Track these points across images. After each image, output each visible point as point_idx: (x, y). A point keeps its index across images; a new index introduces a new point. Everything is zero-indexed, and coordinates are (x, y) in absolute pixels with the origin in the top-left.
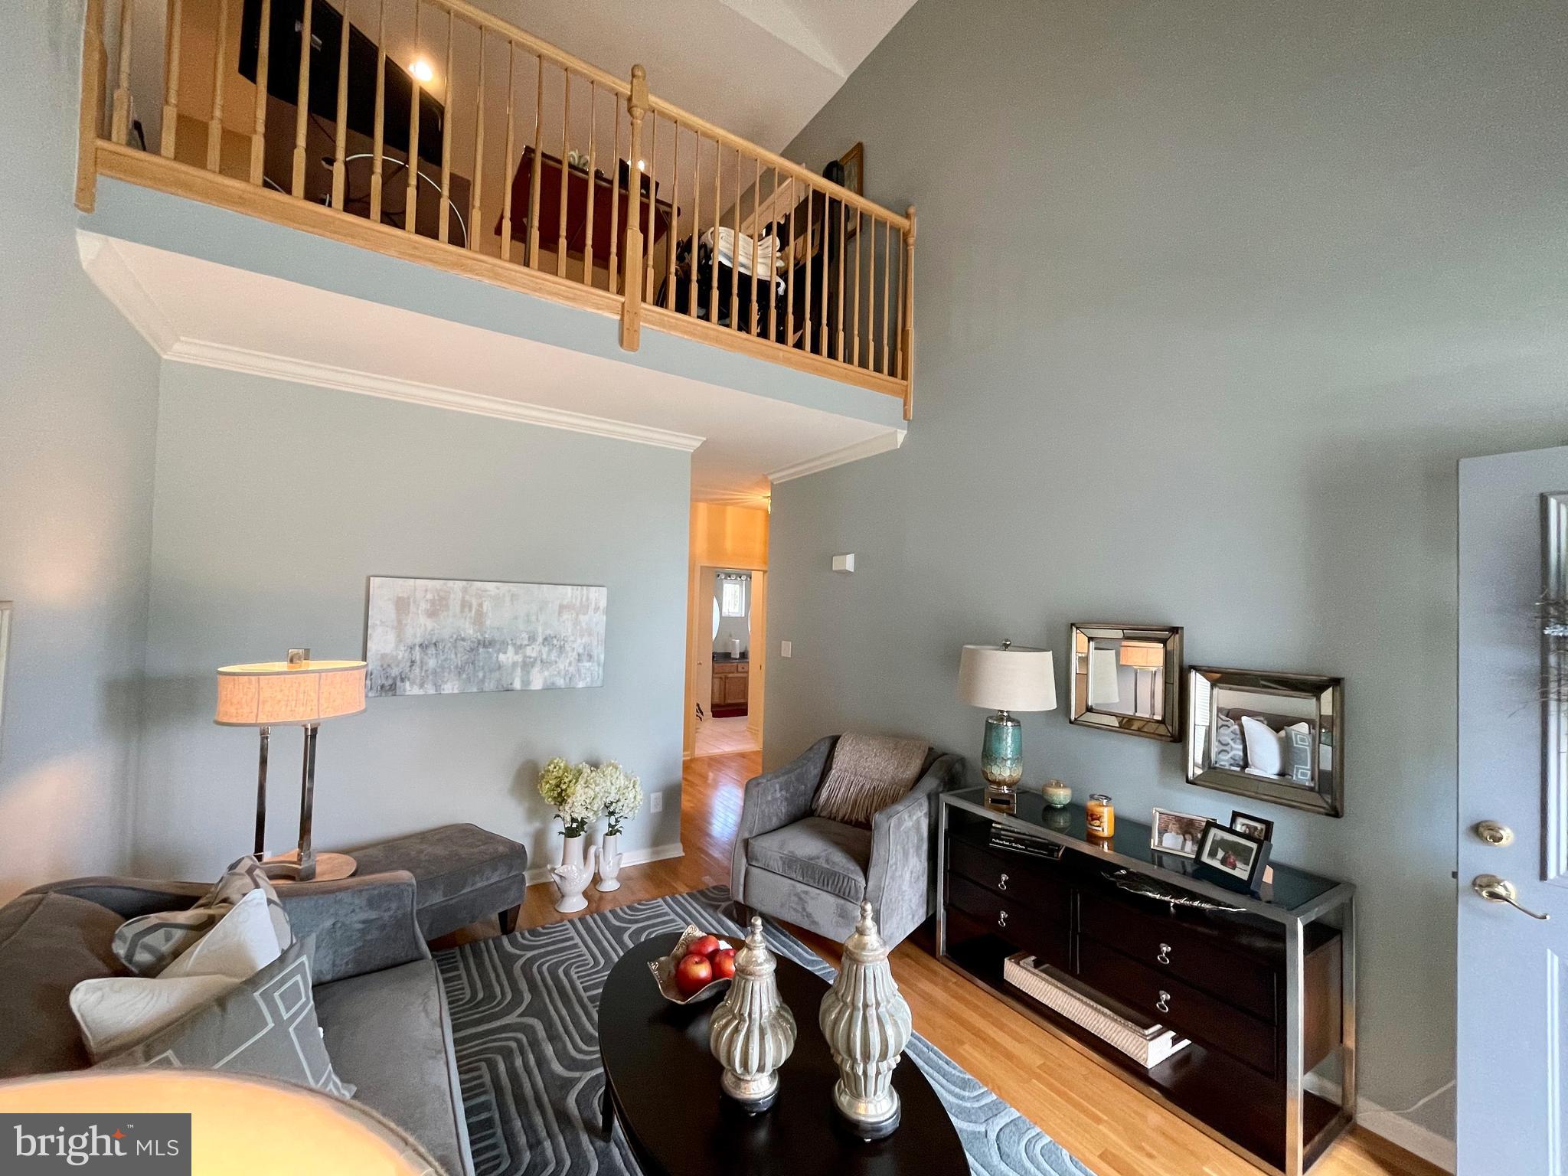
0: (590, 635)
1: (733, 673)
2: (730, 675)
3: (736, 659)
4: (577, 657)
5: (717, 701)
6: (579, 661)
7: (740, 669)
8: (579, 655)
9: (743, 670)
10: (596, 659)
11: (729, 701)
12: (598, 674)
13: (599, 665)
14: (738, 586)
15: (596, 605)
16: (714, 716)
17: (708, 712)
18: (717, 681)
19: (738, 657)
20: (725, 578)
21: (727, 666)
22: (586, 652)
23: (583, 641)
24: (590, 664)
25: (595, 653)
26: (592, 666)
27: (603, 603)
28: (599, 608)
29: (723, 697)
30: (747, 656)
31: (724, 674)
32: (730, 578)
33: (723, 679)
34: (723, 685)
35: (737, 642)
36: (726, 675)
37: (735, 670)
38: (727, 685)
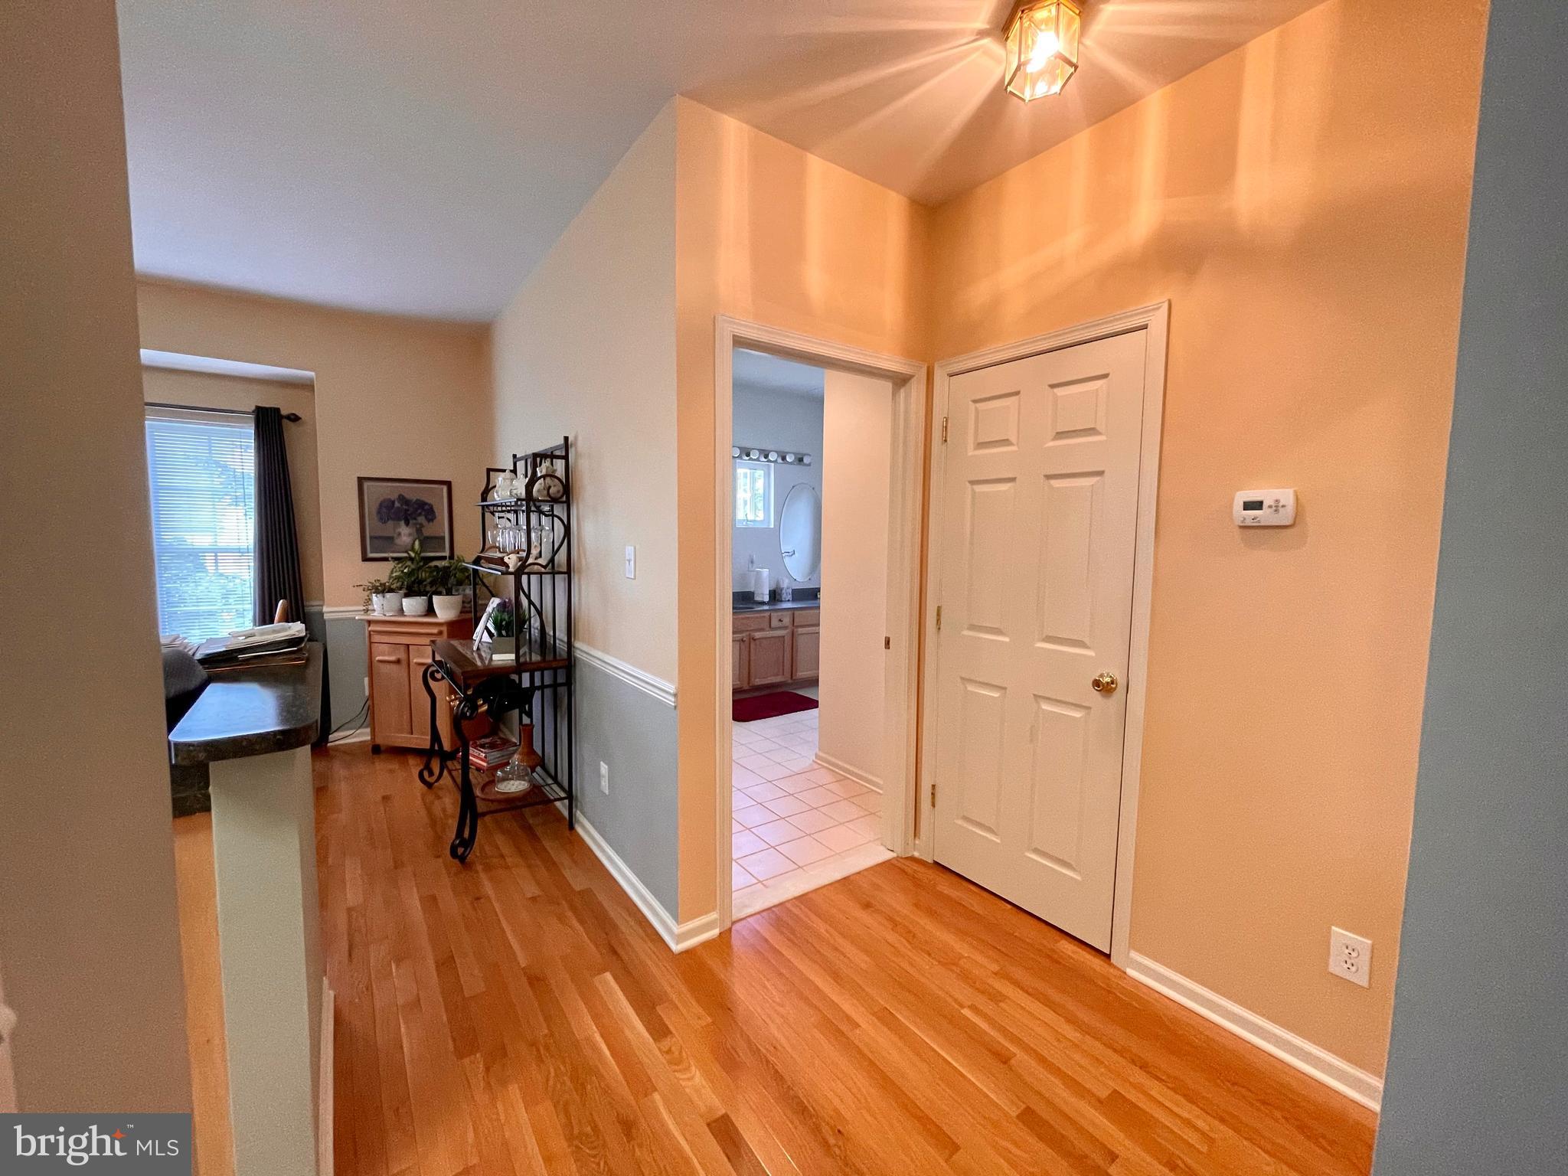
1: (762, 630)
2: (758, 635)
3: (763, 603)
5: (737, 682)
7: (775, 623)
9: (780, 624)
11: (758, 682)
14: (762, 472)
18: (736, 647)
19: (767, 598)
20: (740, 457)
21: (750, 618)
29: (746, 675)
30: (781, 597)
31: (748, 633)
32: (748, 458)
33: (747, 643)
34: (745, 653)
35: (765, 572)
36: (750, 634)
37: (765, 625)
38: (752, 655)
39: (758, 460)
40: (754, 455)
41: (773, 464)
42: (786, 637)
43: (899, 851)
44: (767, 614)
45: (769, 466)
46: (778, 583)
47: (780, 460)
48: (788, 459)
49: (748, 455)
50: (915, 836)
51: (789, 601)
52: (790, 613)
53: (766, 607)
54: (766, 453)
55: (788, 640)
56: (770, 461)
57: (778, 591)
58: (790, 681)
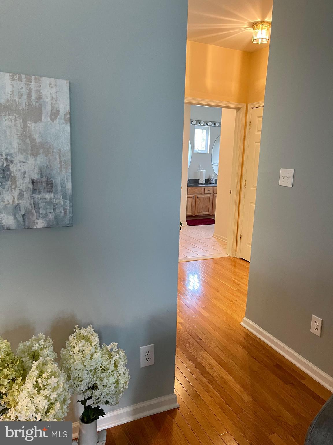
0: (47, 153)
1: (201, 194)
2: (199, 196)
3: (203, 184)
4: (31, 186)
5: (190, 213)
6: (34, 190)
7: (206, 191)
8: (33, 182)
9: (208, 192)
10: (59, 187)
11: (198, 214)
12: (65, 209)
13: (64, 197)
14: (205, 130)
15: (53, 108)
16: (188, 224)
17: (184, 223)
18: (190, 199)
19: (204, 182)
20: (196, 124)
21: (196, 189)
22: (44, 179)
23: (38, 162)
24: (52, 195)
25: (57, 180)
26: (54, 198)
27: (64, 106)
28: (58, 112)
29: (194, 211)
30: (210, 182)
31: (195, 195)
32: (199, 125)
33: (195, 198)
34: (194, 202)
35: (204, 171)
36: (196, 195)
37: (203, 192)
38: (197, 203)
39: (204, 125)
40: (202, 123)
41: (210, 127)
42: (210, 198)
43: (230, 255)
44: (204, 188)
45: (208, 128)
46: (210, 176)
47: (213, 125)
48: (216, 125)
49: (200, 123)
50: (236, 251)
51: (213, 184)
52: (213, 188)
53: (204, 185)
54: (207, 122)
55: (211, 199)
56: (209, 126)
57: (209, 179)
58: (211, 215)
